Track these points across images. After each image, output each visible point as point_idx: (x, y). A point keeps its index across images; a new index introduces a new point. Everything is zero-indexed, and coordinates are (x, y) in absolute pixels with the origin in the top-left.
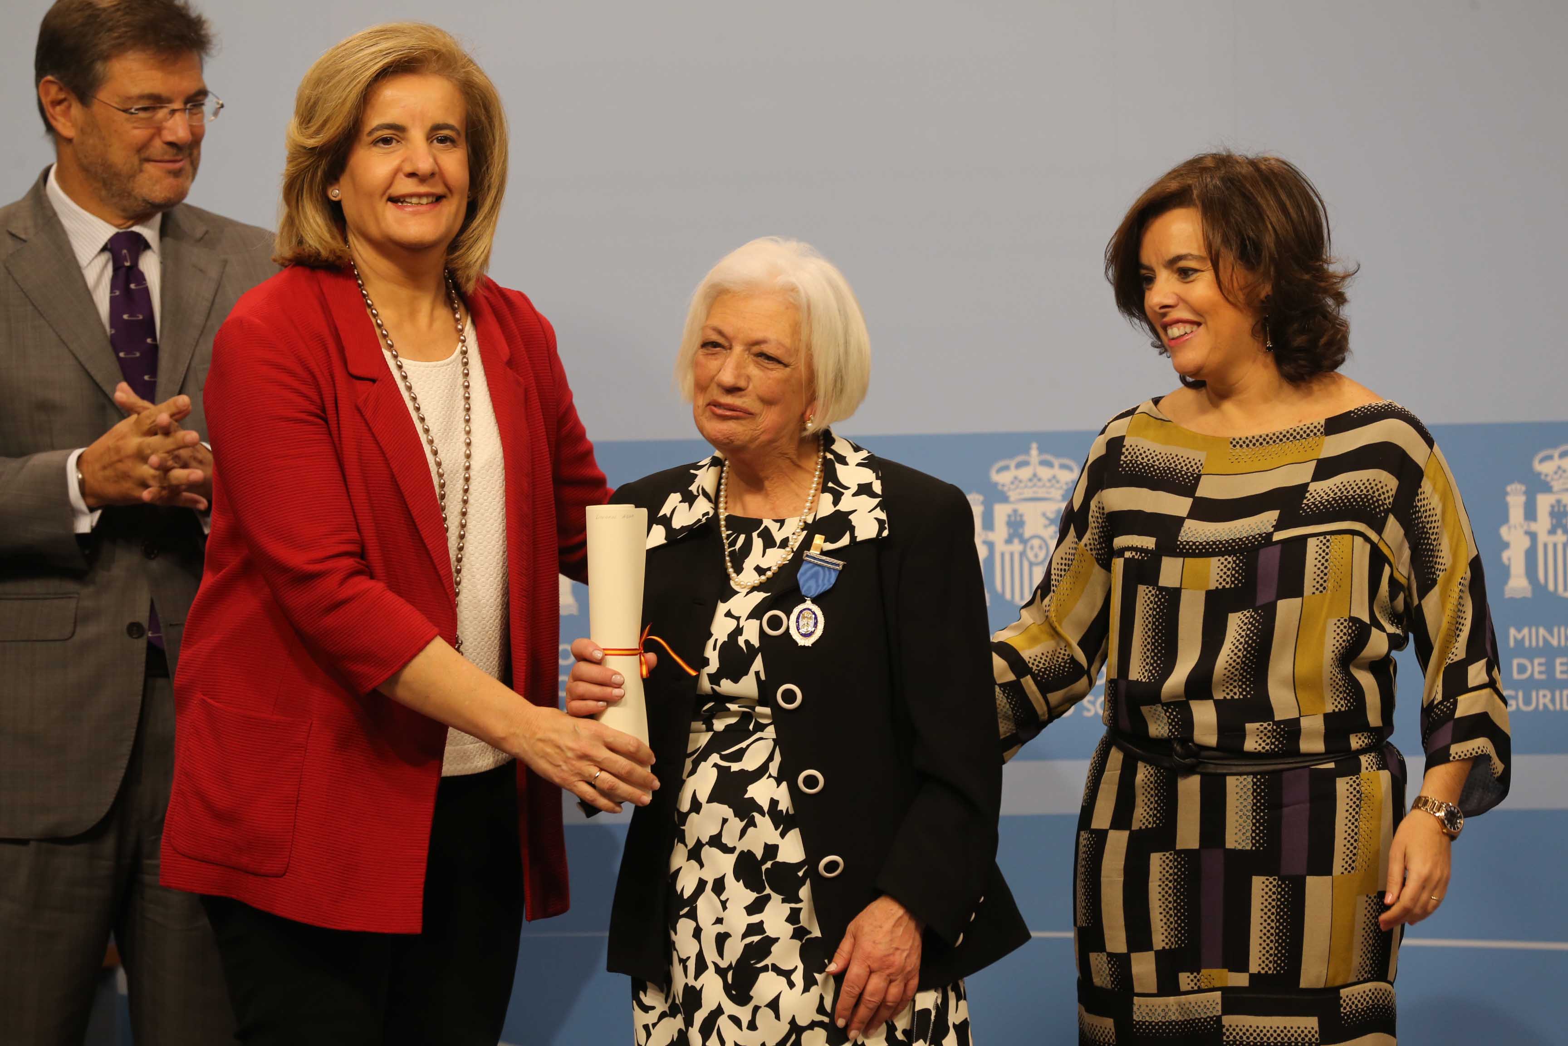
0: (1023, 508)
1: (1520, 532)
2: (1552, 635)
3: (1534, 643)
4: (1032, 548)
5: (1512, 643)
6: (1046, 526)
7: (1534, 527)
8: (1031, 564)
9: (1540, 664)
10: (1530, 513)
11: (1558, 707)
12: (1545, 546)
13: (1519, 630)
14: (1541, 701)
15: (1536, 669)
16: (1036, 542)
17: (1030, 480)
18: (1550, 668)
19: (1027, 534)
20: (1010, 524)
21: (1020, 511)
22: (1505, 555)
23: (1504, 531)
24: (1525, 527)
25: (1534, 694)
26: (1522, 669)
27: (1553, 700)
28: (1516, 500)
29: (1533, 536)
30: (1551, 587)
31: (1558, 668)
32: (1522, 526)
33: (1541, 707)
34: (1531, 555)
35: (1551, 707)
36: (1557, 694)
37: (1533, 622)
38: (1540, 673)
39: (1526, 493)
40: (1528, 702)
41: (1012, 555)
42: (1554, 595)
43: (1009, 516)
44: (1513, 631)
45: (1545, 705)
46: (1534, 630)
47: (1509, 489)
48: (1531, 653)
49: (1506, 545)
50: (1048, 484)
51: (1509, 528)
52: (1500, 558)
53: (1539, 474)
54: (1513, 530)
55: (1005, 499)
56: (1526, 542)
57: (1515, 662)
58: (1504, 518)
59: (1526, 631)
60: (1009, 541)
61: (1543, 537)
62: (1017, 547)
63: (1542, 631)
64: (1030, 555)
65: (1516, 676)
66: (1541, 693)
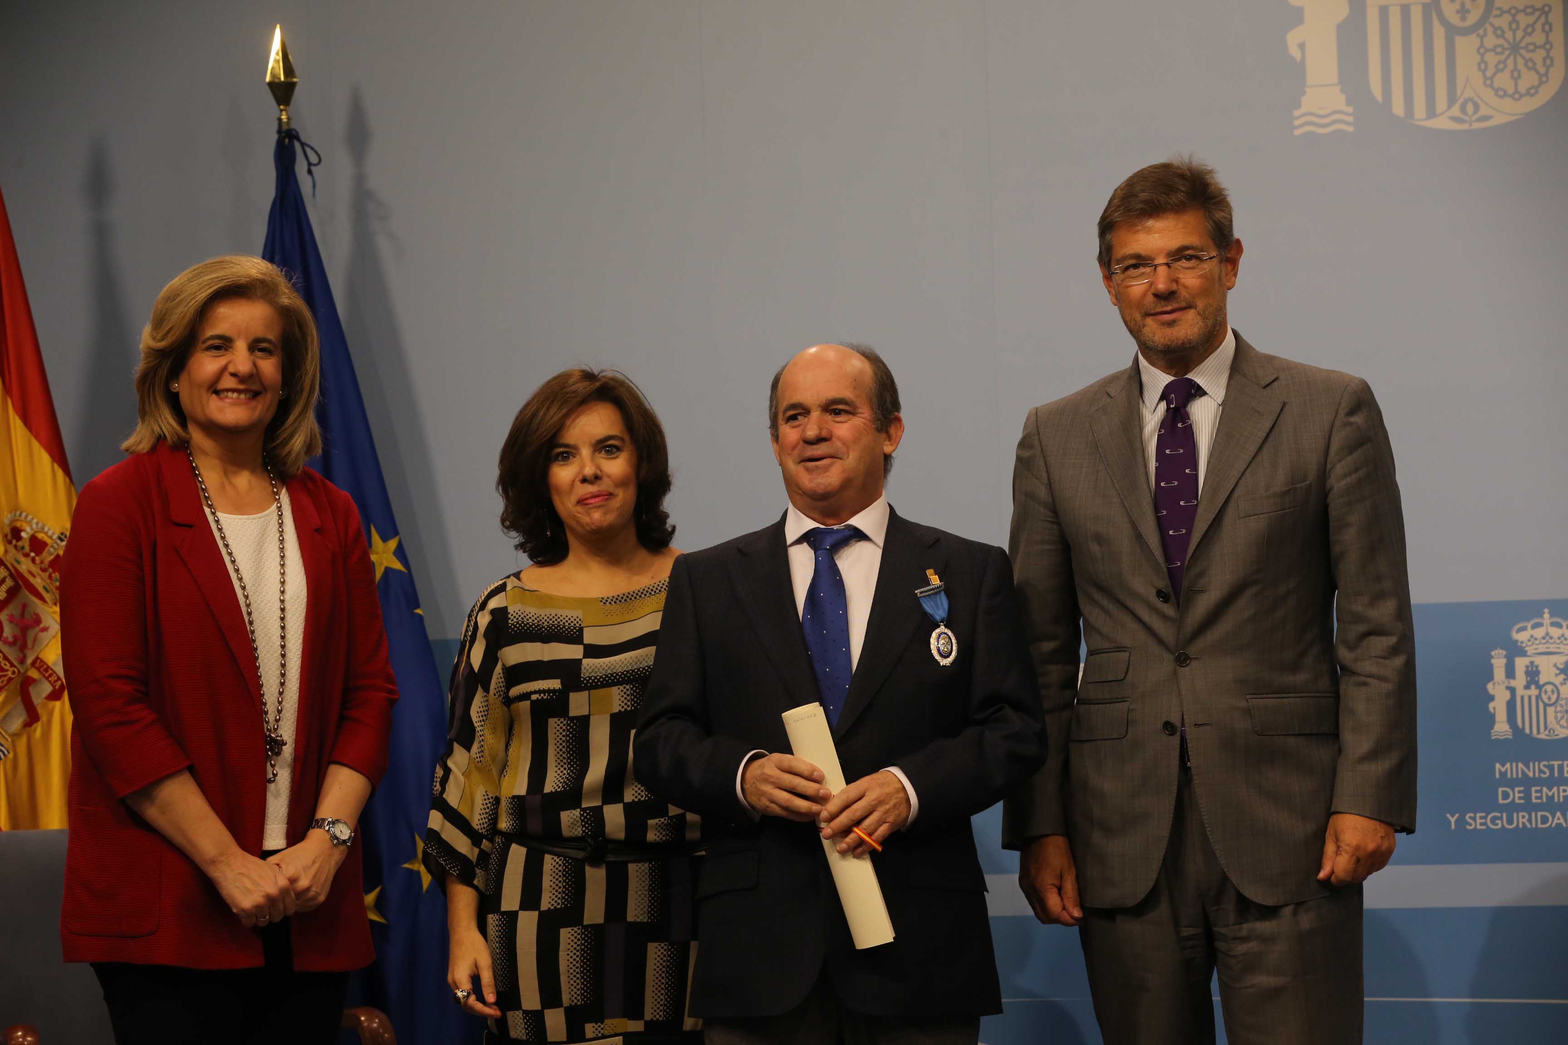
0: (1540, 661)
1: (1503, 687)
2: (1528, 767)
3: (1514, 776)
4: (1546, 692)
5: (1497, 776)
6: (1557, 675)
7: (1513, 683)
8: (1546, 705)
9: (1519, 792)
10: (1510, 673)
11: (1534, 825)
12: (1522, 698)
13: (1503, 765)
14: (1521, 820)
15: (1516, 795)
16: (1549, 688)
17: (1544, 638)
18: (1527, 796)
19: (1541, 682)
20: (1527, 673)
21: (1536, 663)
22: (1491, 706)
23: (1490, 687)
24: (1506, 684)
25: (1515, 815)
26: (1506, 795)
27: (1530, 821)
28: (1499, 662)
29: (1512, 690)
30: (1527, 731)
31: (1534, 795)
32: (1504, 683)
33: (1521, 826)
34: (1511, 705)
35: (1528, 826)
36: (1533, 814)
37: (1514, 759)
38: (1520, 798)
39: (1506, 657)
40: (1510, 822)
41: (1530, 697)
42: (1530, 736)
43: (1527, 667)
44: (1498, 766)
45: (1523, 823)
46: (1514, 764)
47: (1493, 653)
48: (1512, 783)
49: (1492, 698)
50: (1558, 641)
51: (1494, 684)
52: (1488, 708)
53: (1517, 641)
54: (1496, 685)
55: (1524, 654)
56: (1507, 695)
57: (1500, 790)
58: (1490, 677)
59: (1508, 765)
60: (1527, 687)
61: (1520, 692)
62: (1534, 691)
63: (1520, 765)
64: (1545, 697)
65: (1501, 801)
66: (1521, 814)
